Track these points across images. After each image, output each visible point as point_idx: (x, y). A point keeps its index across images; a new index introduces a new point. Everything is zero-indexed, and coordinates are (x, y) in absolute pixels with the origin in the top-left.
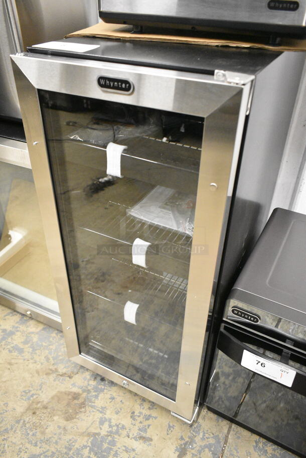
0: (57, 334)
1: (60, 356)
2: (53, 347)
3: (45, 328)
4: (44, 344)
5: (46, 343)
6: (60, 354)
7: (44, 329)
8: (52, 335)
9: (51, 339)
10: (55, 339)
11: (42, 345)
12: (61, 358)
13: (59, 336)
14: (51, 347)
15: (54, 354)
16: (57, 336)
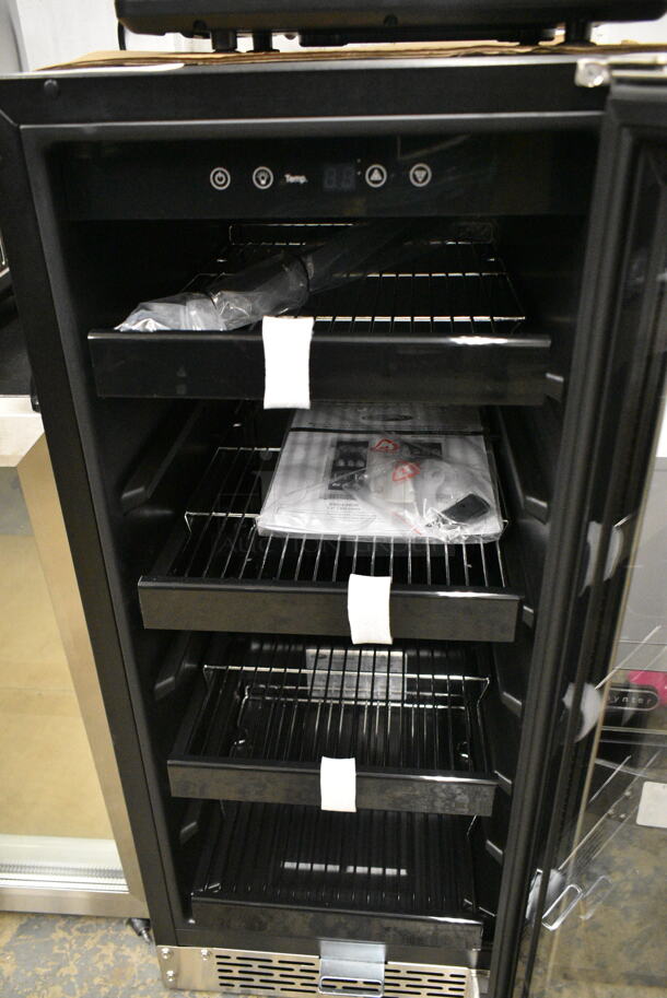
0: (64, 929)
1: (100, 986)
2: (71, 969)
3: (26, 924)
4: (41, 971)
5: (43, 966)
6: (97, 981)
7: (22, 930)
8: (53, 936)
9: (56, 950)
10: (67, 946)
11: (37, 977)
12: (105, 990)
13: (76, 933)
14: (64, 971)
15: (81, 987)
16: (70, 933)
